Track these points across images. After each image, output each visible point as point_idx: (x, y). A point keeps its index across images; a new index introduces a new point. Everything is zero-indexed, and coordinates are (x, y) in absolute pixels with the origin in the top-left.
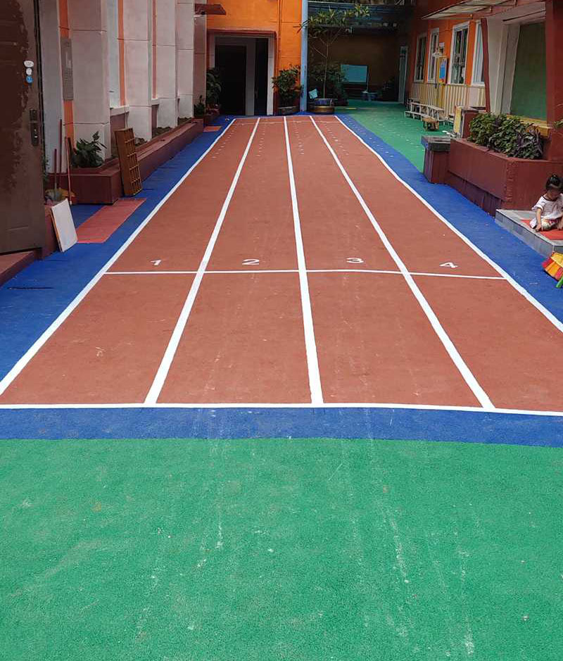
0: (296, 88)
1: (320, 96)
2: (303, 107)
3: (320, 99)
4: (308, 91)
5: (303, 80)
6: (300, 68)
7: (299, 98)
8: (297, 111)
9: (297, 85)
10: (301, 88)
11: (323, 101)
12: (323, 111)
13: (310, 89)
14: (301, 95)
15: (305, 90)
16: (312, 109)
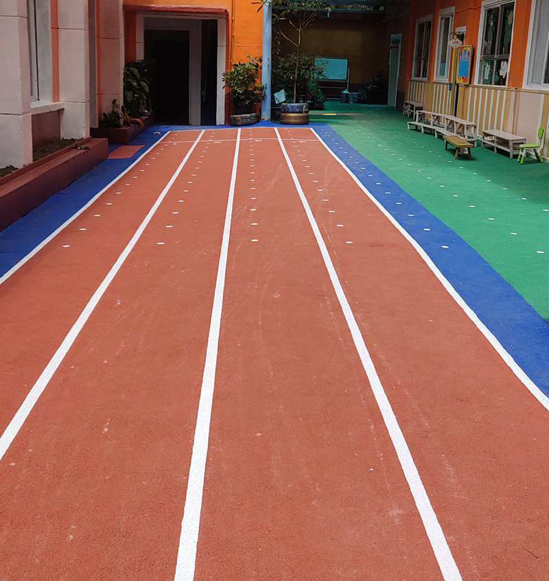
1: (289, 98)
3: (289, 105)
6: (261, 60)
7: (260, 101)
8: (258, 120)
9: (257, 85)
10: (262, 89)
11: (293, 107)
12: (293, 121)
14: (264, 98)
15: (268, 92)
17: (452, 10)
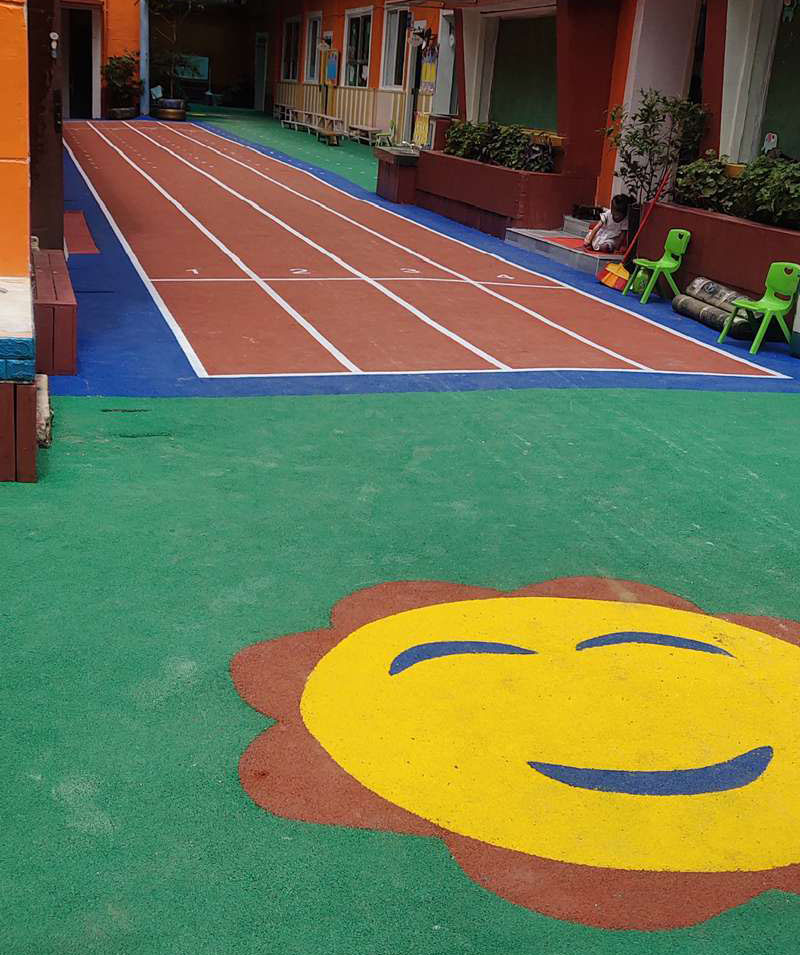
0: (134, 83)
1: (166, 94)
2: (145, 109)
3: (167, 100)
4: (151, 86)
5: (144, 73)
6: (138, 54)
7: (138, 96)
8: (136, 115)
9: (133, 79)
10: (141, 83)
11: (170, 103)
12: (171, 117)
13: (152, 85)
14: (142, 92)
15: (147, 86)
16: (157, 112)
17: (320, 14)
